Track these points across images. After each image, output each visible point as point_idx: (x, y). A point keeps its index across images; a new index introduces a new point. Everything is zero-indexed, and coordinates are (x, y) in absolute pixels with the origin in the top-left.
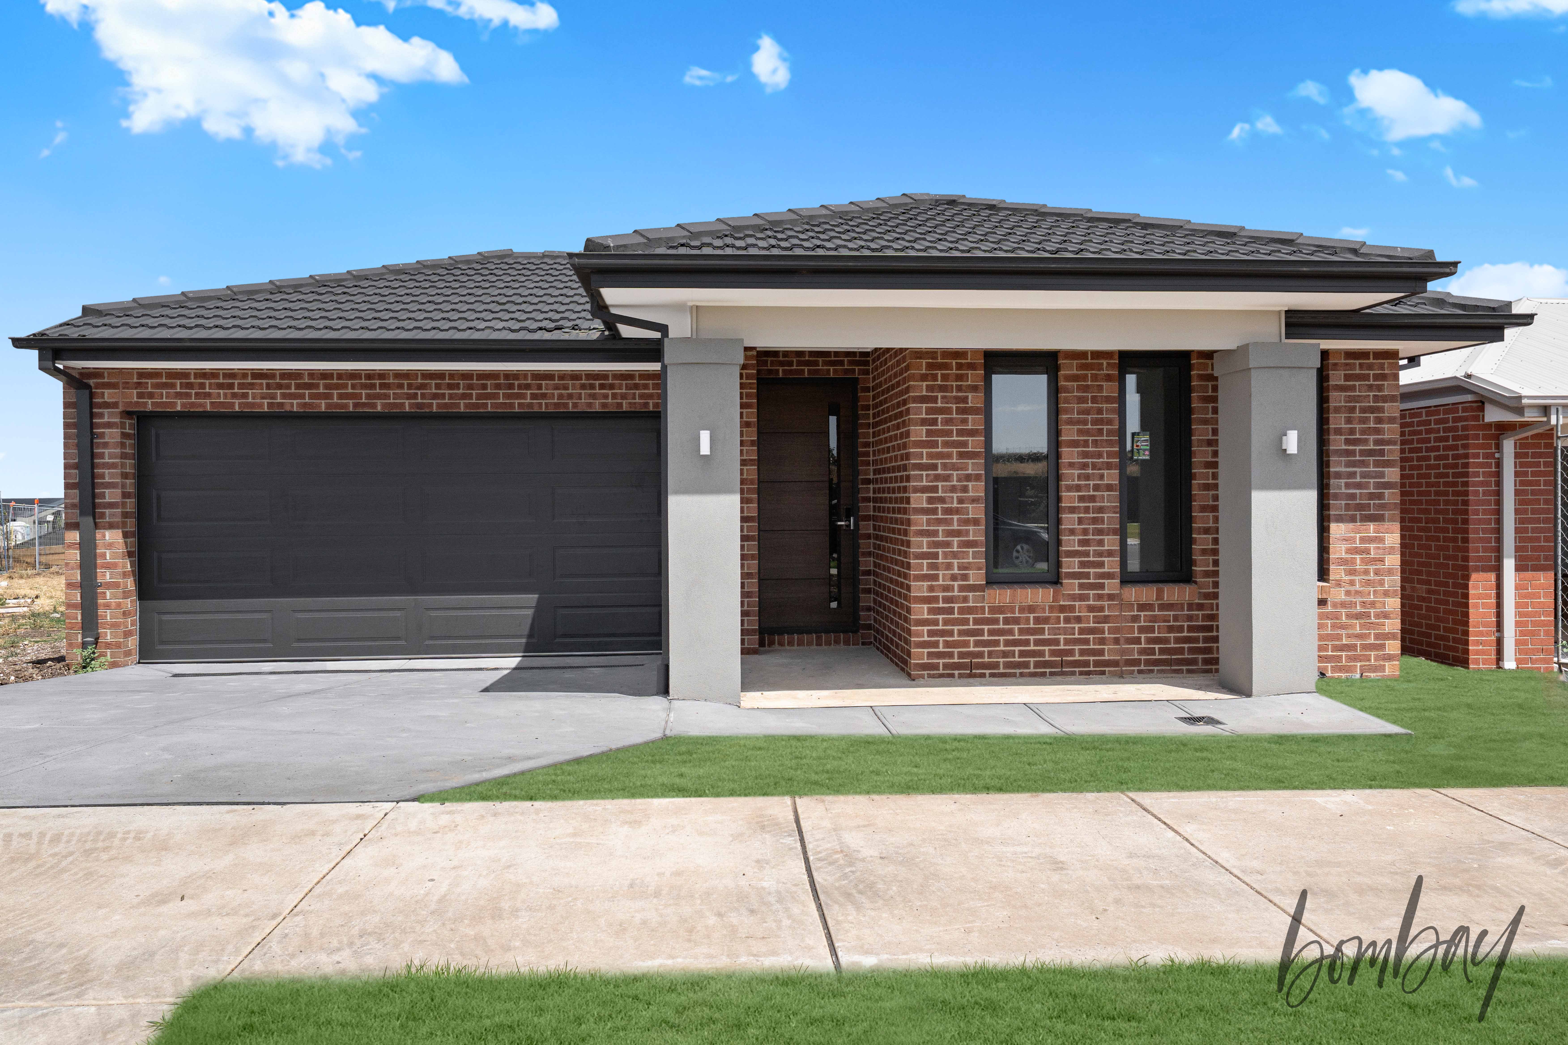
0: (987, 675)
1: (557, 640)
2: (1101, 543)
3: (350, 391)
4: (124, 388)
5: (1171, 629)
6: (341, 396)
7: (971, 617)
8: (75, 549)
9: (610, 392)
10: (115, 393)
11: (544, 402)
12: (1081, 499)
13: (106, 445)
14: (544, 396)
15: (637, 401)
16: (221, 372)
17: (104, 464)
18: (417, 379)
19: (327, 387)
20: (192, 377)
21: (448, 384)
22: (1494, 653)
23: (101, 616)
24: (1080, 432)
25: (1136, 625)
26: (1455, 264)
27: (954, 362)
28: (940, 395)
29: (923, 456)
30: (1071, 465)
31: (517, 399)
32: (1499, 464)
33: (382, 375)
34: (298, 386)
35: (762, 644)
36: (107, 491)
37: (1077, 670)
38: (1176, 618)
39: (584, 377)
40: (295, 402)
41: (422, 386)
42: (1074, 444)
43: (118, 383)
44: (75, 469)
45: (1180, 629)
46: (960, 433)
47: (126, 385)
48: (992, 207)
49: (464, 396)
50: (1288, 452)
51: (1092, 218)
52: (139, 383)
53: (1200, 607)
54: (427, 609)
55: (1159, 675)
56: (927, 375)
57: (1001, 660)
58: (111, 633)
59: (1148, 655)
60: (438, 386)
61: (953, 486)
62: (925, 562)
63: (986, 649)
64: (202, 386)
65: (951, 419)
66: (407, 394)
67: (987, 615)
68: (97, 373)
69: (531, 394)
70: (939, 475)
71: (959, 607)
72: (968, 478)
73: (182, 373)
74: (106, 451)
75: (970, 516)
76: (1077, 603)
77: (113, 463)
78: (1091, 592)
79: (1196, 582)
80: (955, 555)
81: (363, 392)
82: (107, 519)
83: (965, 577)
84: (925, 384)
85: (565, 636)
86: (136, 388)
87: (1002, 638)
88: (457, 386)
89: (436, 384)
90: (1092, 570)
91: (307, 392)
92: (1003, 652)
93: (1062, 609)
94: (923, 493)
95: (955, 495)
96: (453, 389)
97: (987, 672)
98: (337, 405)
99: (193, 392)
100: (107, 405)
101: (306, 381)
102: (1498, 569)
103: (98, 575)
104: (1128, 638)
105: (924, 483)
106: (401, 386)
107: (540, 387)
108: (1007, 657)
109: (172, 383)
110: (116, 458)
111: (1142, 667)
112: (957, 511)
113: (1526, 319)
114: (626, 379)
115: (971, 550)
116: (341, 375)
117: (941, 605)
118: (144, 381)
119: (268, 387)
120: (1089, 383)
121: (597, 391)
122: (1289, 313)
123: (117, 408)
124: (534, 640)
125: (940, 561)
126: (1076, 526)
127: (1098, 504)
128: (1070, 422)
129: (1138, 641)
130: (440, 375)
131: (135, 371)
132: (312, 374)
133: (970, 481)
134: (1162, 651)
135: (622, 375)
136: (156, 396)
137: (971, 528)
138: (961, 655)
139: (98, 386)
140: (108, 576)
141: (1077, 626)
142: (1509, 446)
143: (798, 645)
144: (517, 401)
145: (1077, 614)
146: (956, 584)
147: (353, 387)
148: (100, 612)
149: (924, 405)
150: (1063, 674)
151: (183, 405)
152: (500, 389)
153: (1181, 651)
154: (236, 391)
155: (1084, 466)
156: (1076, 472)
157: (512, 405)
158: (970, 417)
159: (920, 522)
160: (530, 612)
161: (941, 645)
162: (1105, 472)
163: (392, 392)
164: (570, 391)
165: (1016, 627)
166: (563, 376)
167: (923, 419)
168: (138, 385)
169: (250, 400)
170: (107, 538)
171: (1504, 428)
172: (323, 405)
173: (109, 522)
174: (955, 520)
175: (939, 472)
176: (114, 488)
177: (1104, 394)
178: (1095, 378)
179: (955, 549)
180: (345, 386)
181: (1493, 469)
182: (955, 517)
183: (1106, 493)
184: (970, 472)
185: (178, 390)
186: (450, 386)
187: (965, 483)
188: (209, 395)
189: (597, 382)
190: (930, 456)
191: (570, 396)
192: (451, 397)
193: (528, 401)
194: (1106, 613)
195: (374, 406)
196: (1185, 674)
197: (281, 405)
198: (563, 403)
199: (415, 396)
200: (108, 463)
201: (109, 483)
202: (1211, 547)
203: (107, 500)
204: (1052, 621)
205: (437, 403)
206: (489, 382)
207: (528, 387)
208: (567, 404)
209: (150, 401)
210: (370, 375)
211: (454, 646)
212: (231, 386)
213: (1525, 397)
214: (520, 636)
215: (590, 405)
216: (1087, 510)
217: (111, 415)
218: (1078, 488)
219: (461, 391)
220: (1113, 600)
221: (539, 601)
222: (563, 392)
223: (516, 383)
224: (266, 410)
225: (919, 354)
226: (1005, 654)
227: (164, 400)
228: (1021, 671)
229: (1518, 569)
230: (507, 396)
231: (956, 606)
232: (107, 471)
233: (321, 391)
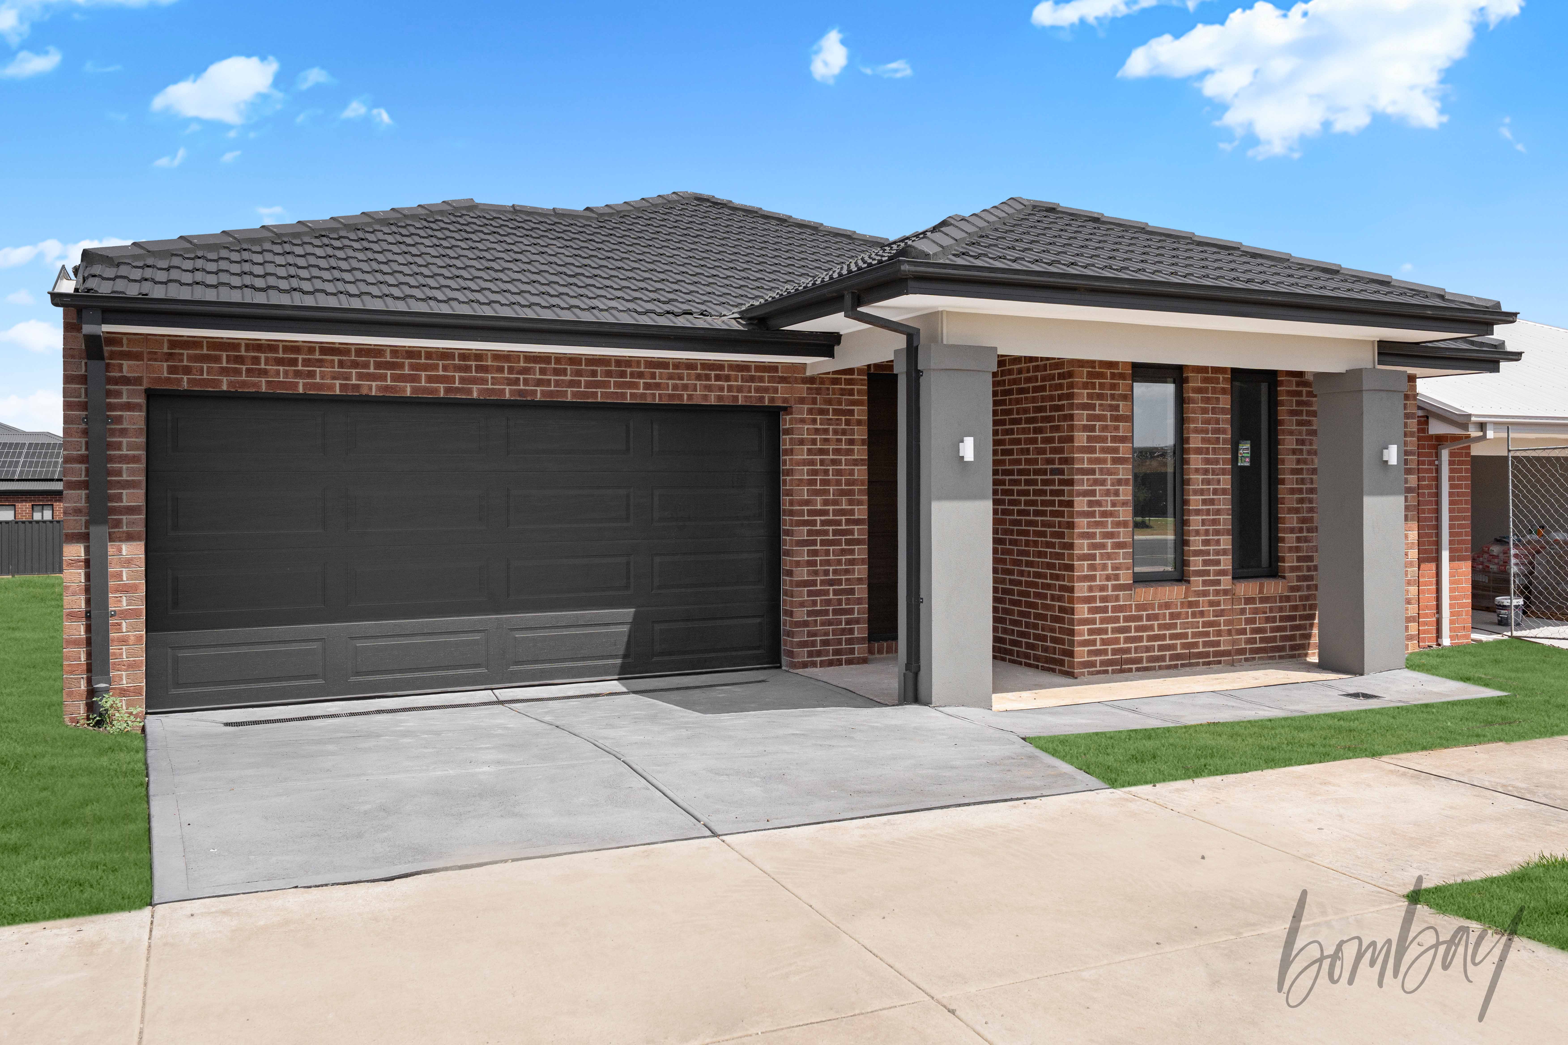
0: (1134, 669)
1: (655, 659)
2: (1218, 542)
3: (441, 373)
4: (149, 360)
5: (1268, 620)
6: (430, 379)
7: (1121, 615)
8: (79, 568)
9: (726, 384)
10: (138, 366)
11: (657, 392)
12: (1204, 502)
13: (123, 432)
14: (658, 386)
15: (753, 394)
16: (281, 344)
17: (121, 456)
18: (519, 361)
19: (413, 367)
20: (243, 349)
21: (555, 369)
22: (1435, 631)
23: (114, 654)
24: (1204, 440)
25: (1243, 617)
26: (1515, 314)
27: (1109, 371)
28: (1098, 402)
29: (1083, 460)
30: (1197, 471)
31: (629, 388)
32: (1438, 470)
33: (479, 356)
34: (378, 366)
35: (871, 652)
36: (124, 492)
37: (1201, 660)
38: (1271, 610)
39: (699, 366)
40: (374, 384)
41: (525, 371)
42: (1199, 451)
43: (142, 353)
44: (80, 463)
45: (1274, 619)
46: (1115, 439)
47: (153, 356)
48: (1096, 220)
49: (572, 384)
50: (1390, 463)
51: (1201, 242)
52: (171, 354)
53: (1288, 599)
54: (512, 630)
55: (1260, 662)
56: (1087, 383)
57: (1144, 655)
58: (127, 675)
59: (1252, 644)
60: (543, 371)
61: (1108, 490)
62: (1086, 563)
63: (1133, 645)
64: (256, 361)
65: (1107, 426)
66: (507, 379)
67: (1134, 613)
68: (114, 339)
69: (644, 383)
70: (1097, 479)
71: (1112, 606)
72: (1119, 482)
73: (229, 344)
74: (125, 440)
75: (1121, 519)
76: (1201, 599)
77: (134, 456)
78: (1211, 588)
79: (1284, 577)
80: (1109, 556)
81: (457, 375)
82: (125, 529)
83: (1117, 577)
84: (1086, 391)
85: (662, 654)
86: (167, 361)
87: (1145, 634)
88: (564, 372)
89: (540, 368)
90: (1211, 568)
91: (389, 372)
92: (1146, 647)
93: (1191, 604)
94: (1084, 496)
95: (1109, 499)
96: (560, 375)
97: (1134, 666)
98: (425, 390)
99: (244, 367)
100: (126, 381)
101: (388, 359)
102: (1438, 560)
103: (111, 601)
104: (1237, 630)
105: (1085, 488)
106: (500, 370)
107: (653, 376)
108: (1149, 652)
109: (216, 356)
110: (138, 449)
111: (1248, 656)
112: (1110, 514)
113: (1516, 356)
114: (742, 371)
115: (1121, 551)
116: (430, 354)
117: (1098, 604)
118: (177, 351)
119: (341, 364)
120: (1210, 395)
121: (713, 382)
122: (1380, 342)
123: (141, 385)
124: (630, 660)
125: (1098, 562)
126: (1201, 528)
127: (1216, 507)
128: (1197, 431)
129: (1243, 632)
130: (545, 359)
131: (166, 339)
132: (395, 351)
133: (1121, 485)
134: (1262, 640)
135: (738, 365)
136: (194, 371)
137: (1121, 530)
138: (1115, 652)
139: (113, 355)
140: (124, 603)
141: (1201, 620)
142: (1445, 454)
143: (887, 652)
144: (629, 391)
145: (1201, 609)
146: (1110, 583)
147: (445, 368)
148: (113, 649)
149: (1085, 412)
150: (1190, 665)
151: (230, 383)
152: (611, 377)
153: (1274, 639)
154: (300, 368)
155: (1206, 472)
156: (1201, 477)
157: (624, 395)
158: (1121, 424)
159: (1082, 524)
160: (625, 629)
161: (1098, 643)
162: (1221, 477)
163: (490, 376)
164: (685, 382)
165: (1156, 623)
166: (678, 364)
167: (1084, 425)
168: (170, 356)
169: (318, 380)
170: (124, 552)
171: (1441, 440)
172: (409, 389)
173: (128, 533)
174: (1109, 522)
175: (1097, 476)
176: (134, 487)
177: (1221, 406)
178: (1214, 391)
179: (1109, 551)
180: (435, 367)
181: (1434, 475)
182: (1110, 520)
183: (1222, 497)
184: (1120, 477)
185: (224, 365)
186: (556, 372)
187: (1117, 487)
188: (264, 373)
189: (713, 373)
190: (1090, 461)
191: (685, 387)
192: (557, 383)
193: (641, 391)
194: (1222, 607)
195: (470, 391)
196: (1277, 661)
197: (358, 387)
198: (678, 395)
199: (516, 382)
200: (126, 455)
201: (127, 481)
202: (1295, 545)
203: (125, 503)
204: (1183, 616)
205: (542, 391)
206: (599, 369)
207: (641, 375)
208: (682, 395)
209: (185, 378)
210: (465, 355)
211: (542, 671)
212: (294, 362)
213: (1474, 415)
214: (615, 657)
215: (705, 397)
216: (1208, 512)
217: (131, 394)
218: (1202, 492)
219: (568, 378)
220: (1227, 595)
221: (636, 615)
222: (678, 382)
223: (629, 370)
224: (338, 392)
225: (1081, 363)
226: (1148, 649)
227: (205, 376)
228: (1160, 664)
229: (1452, 559)
230: (618, 385)
231: (1110, 604)
232: (125, 466)
233: (407, 372)
